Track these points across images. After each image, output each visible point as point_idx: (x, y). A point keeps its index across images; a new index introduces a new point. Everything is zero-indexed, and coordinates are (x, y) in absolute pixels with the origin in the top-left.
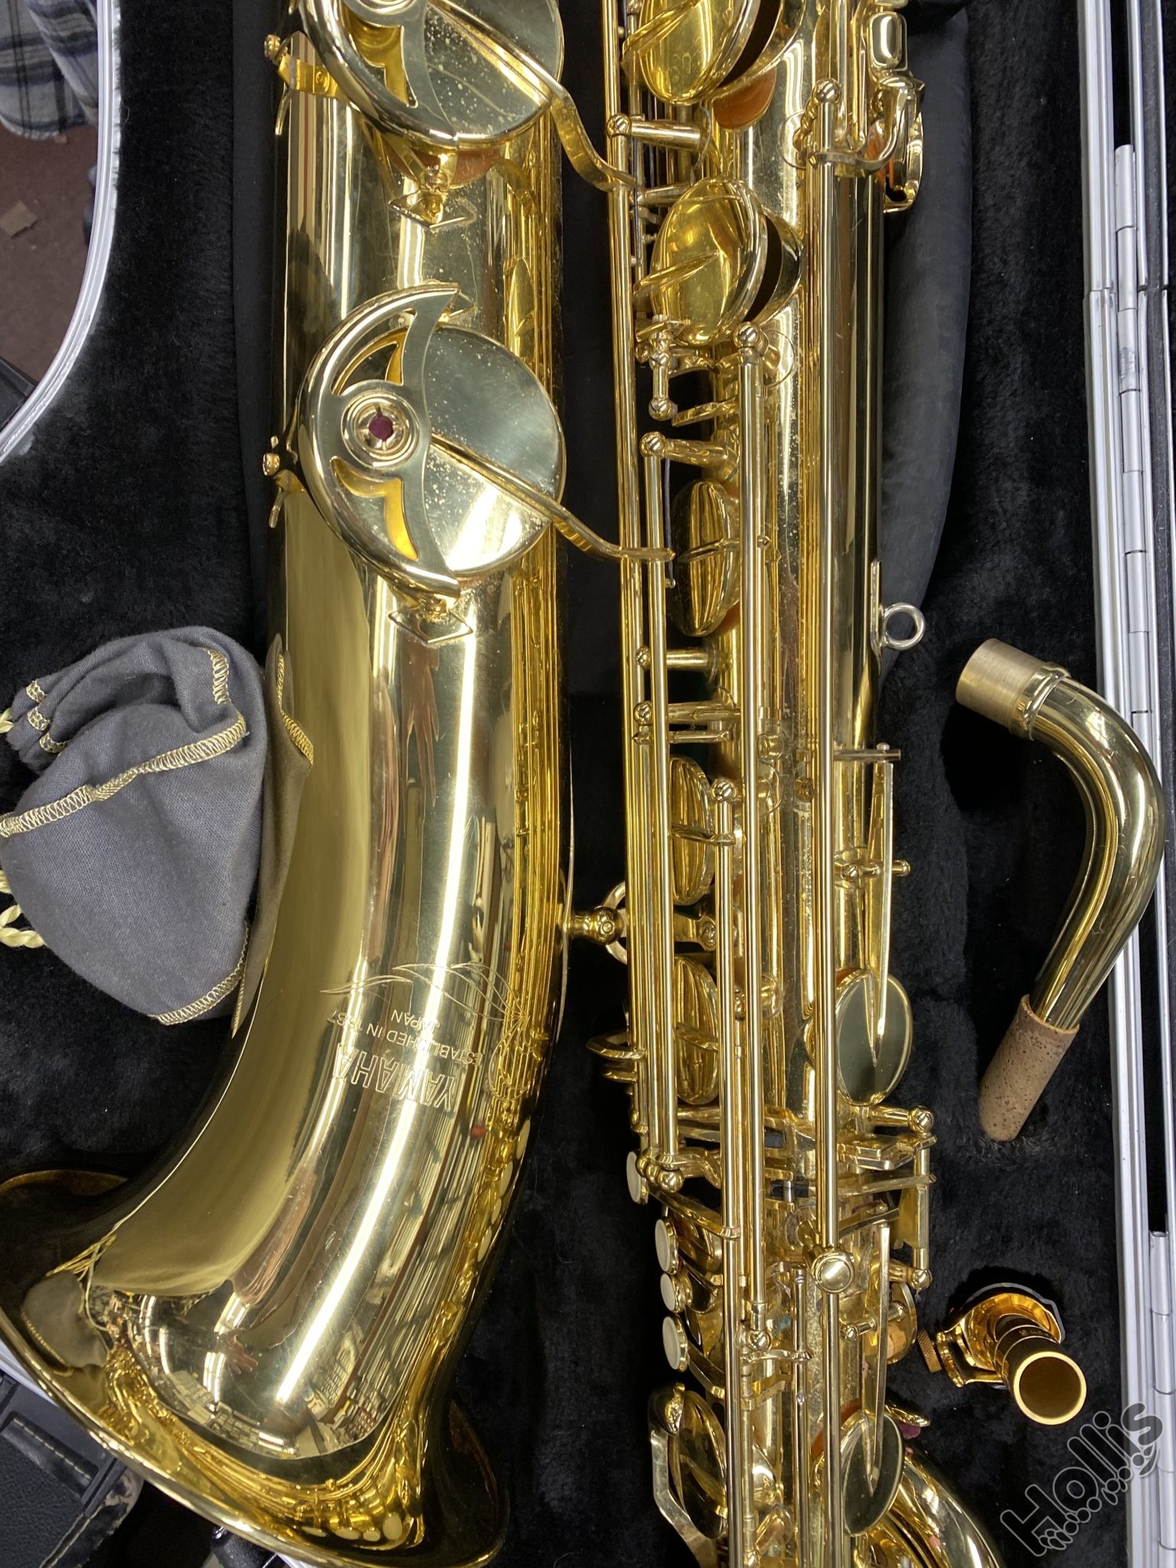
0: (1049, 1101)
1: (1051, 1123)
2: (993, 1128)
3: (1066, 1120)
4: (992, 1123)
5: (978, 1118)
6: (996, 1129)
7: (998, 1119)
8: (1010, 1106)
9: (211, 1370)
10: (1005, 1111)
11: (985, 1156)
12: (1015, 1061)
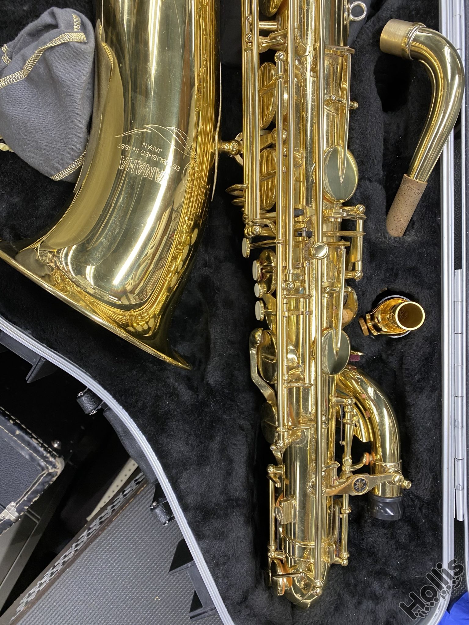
0: (415, 219)
1: (415, 228)
2: (392, 231)
3: (421, 226)
4: (391, 229)
5: (386, 227)
6: (393, 231)
7: (394, 226)
8: (399, 220)
9: (89, 274)
10: (396, 222)
11: (388, 241)
12: (401, 199)
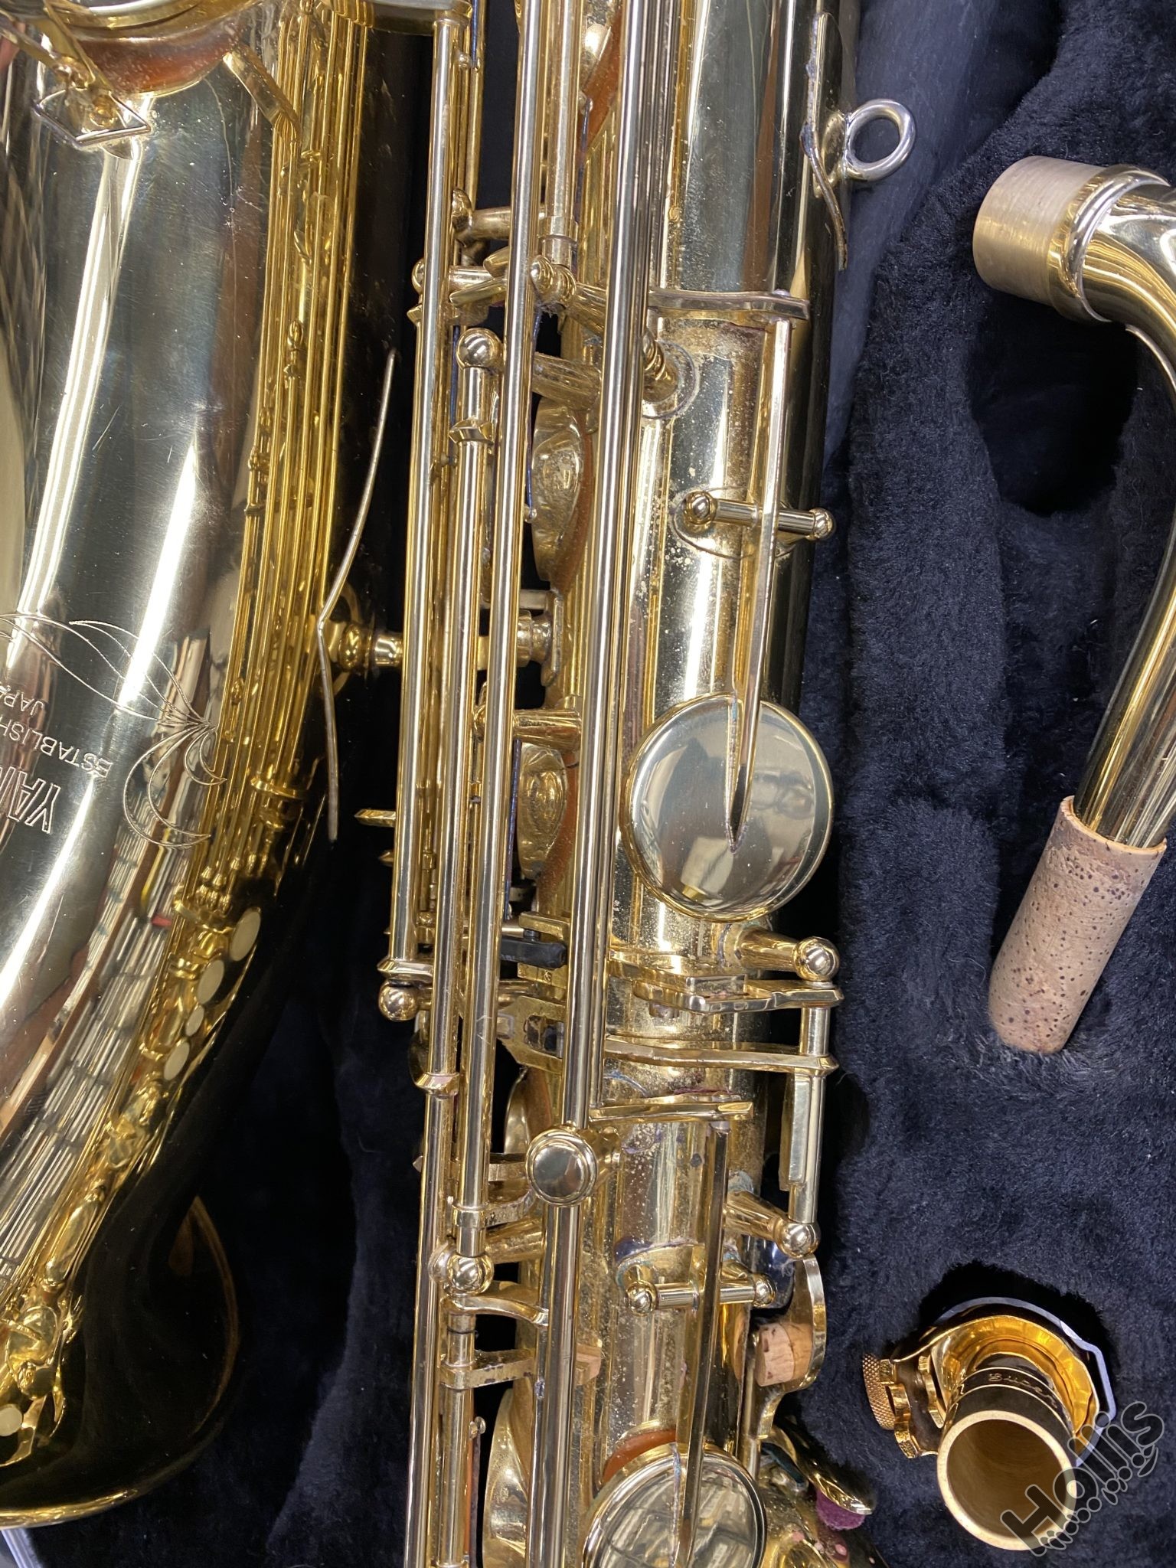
1: (1112, 1029)
2: (1008, 1026)
3: (1138, 1024)
5: (984, 1005)
7: (1016, 1009)
8: (1035, 987)
10: (1026, 996)
12: (1043, 903)
